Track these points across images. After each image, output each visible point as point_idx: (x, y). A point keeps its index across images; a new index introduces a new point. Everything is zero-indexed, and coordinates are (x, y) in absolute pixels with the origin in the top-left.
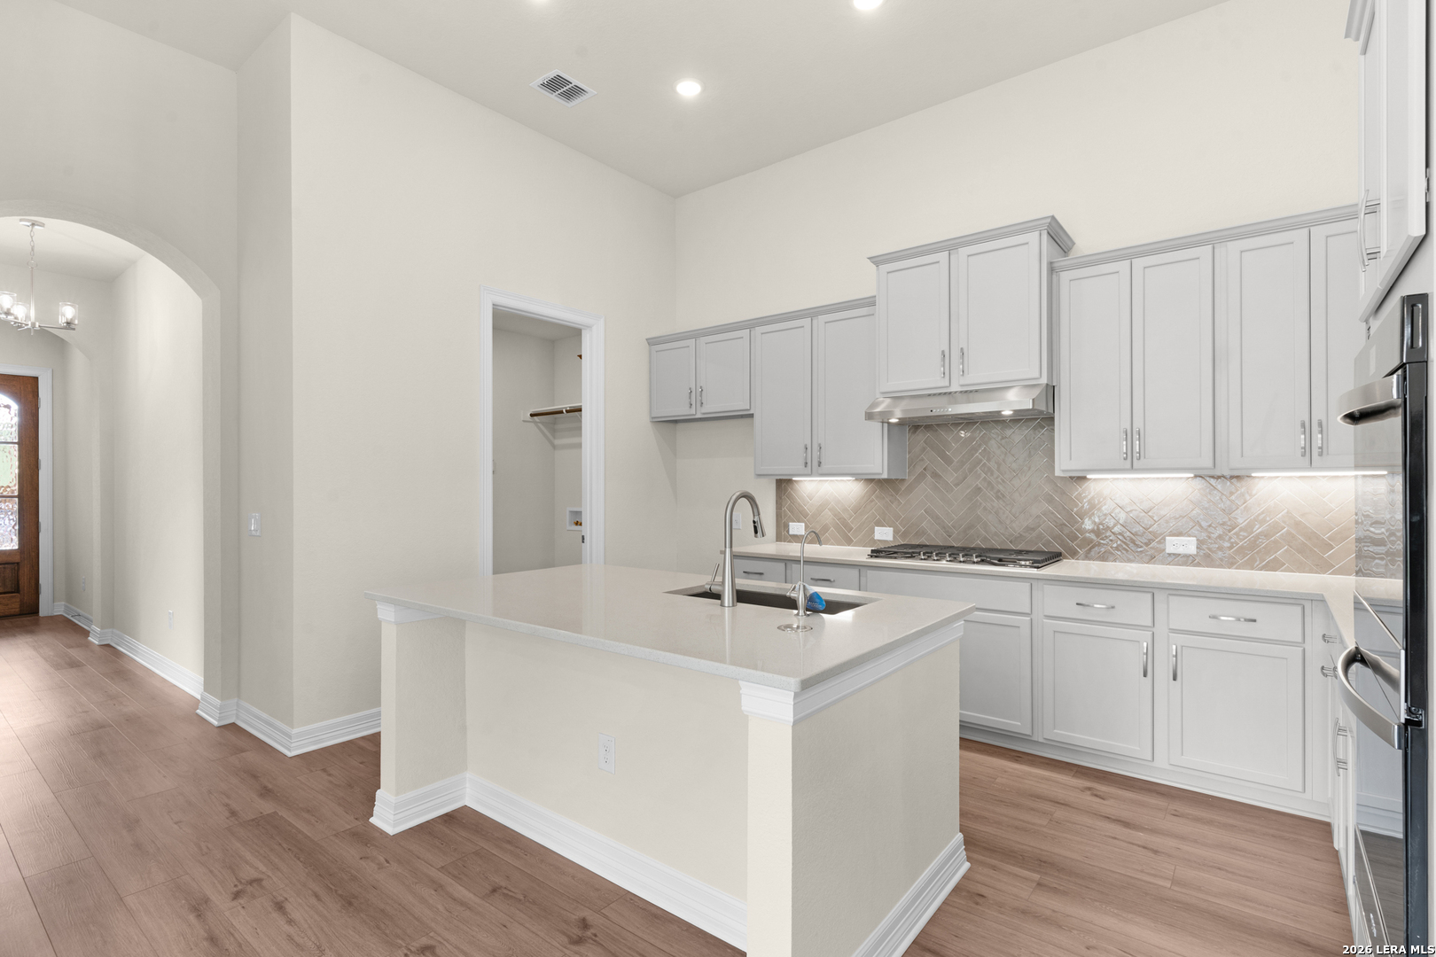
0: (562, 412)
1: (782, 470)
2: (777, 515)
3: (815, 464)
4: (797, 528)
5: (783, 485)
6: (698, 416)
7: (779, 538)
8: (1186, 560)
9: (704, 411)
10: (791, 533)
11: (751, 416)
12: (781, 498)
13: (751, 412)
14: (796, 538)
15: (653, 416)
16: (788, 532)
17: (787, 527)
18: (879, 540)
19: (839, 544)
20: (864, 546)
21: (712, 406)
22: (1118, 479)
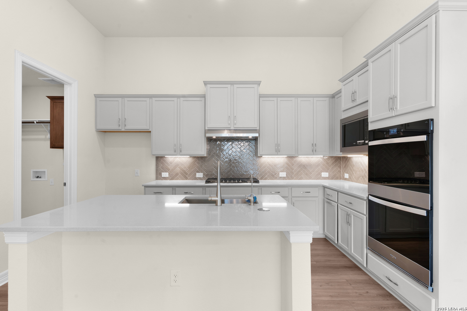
0: (34, 123)
1: (159, 153)
2: (156, 170)
3: (178, 151)
4: (165, 175)
5: (159, 159)
6: (123, 130)
7: (157, 178)
8: (284, 178)
9: (126, 128)
10: (162, 176)
11: (150, 132)
12: (158, 164)
13: (150, 130)
14: (165, 178)
15: (97, 128)
16: (161, 176)
17: (161, 174)
18: (198, 177)
19: (182, 180)
20: (192, 180)
21: (129, 127)
22: (269, 157)
